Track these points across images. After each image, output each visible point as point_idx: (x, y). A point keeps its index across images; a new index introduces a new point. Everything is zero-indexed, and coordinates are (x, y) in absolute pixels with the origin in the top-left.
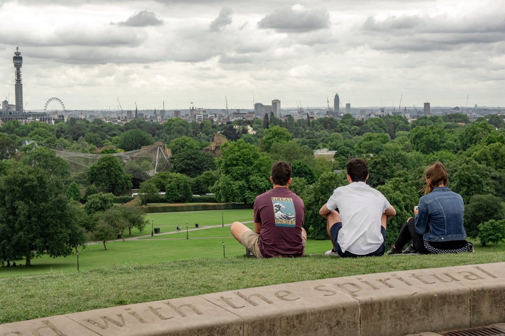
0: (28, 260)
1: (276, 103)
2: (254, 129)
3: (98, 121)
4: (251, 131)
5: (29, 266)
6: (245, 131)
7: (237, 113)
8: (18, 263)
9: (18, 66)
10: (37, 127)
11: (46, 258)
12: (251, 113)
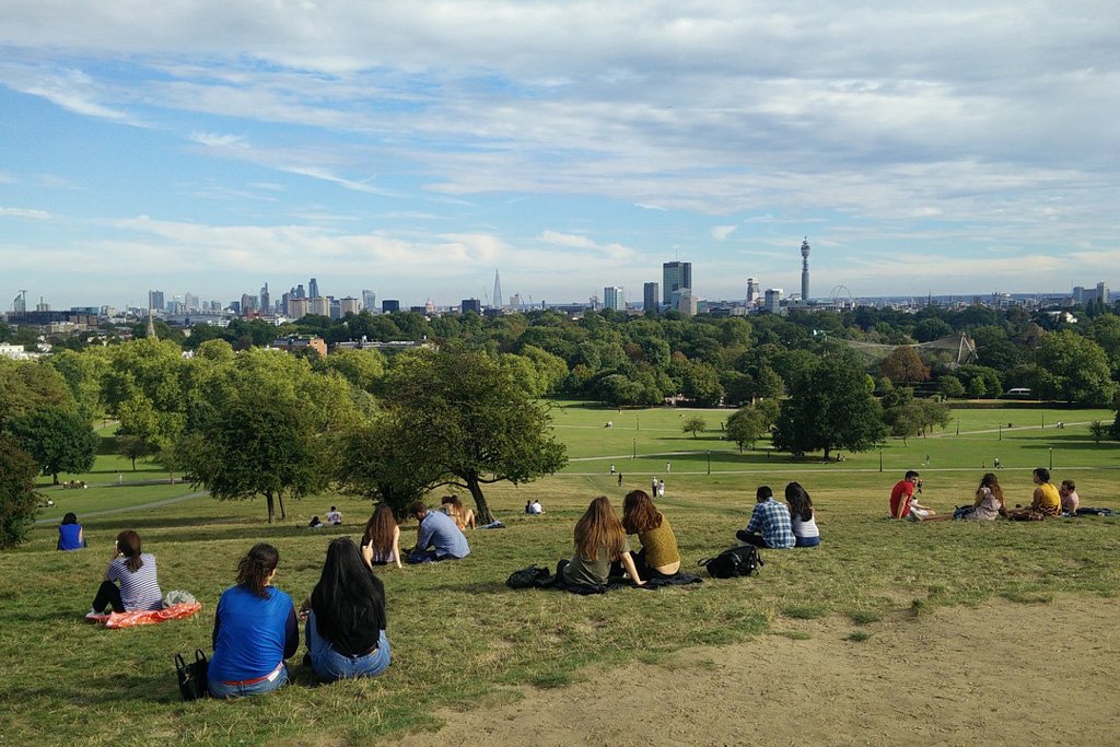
0: (827, 453)
1: (1100, 287)
2: (1074, 317)
3: (888, 309)
4: (1070, 318)
5: (827, 459)
6: (1063, 319)
7: (1052, 298)
8: (815, 454)
9: (805, 255)
10: (825, 316)
11: (845, 454)
12: (1069, 299)
